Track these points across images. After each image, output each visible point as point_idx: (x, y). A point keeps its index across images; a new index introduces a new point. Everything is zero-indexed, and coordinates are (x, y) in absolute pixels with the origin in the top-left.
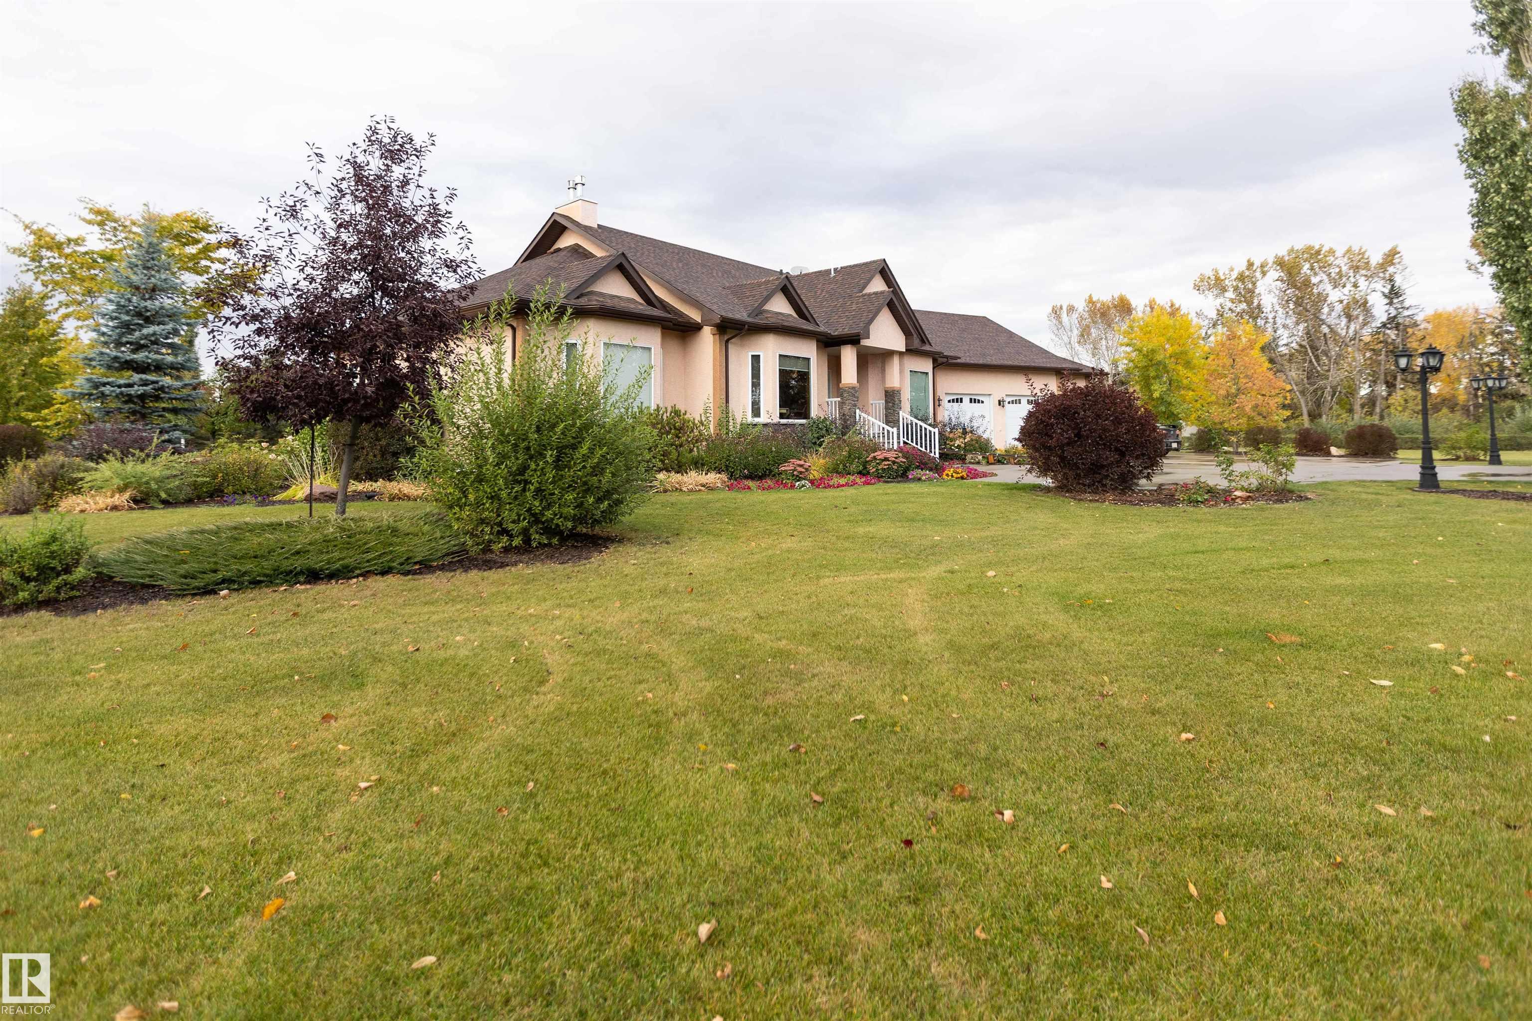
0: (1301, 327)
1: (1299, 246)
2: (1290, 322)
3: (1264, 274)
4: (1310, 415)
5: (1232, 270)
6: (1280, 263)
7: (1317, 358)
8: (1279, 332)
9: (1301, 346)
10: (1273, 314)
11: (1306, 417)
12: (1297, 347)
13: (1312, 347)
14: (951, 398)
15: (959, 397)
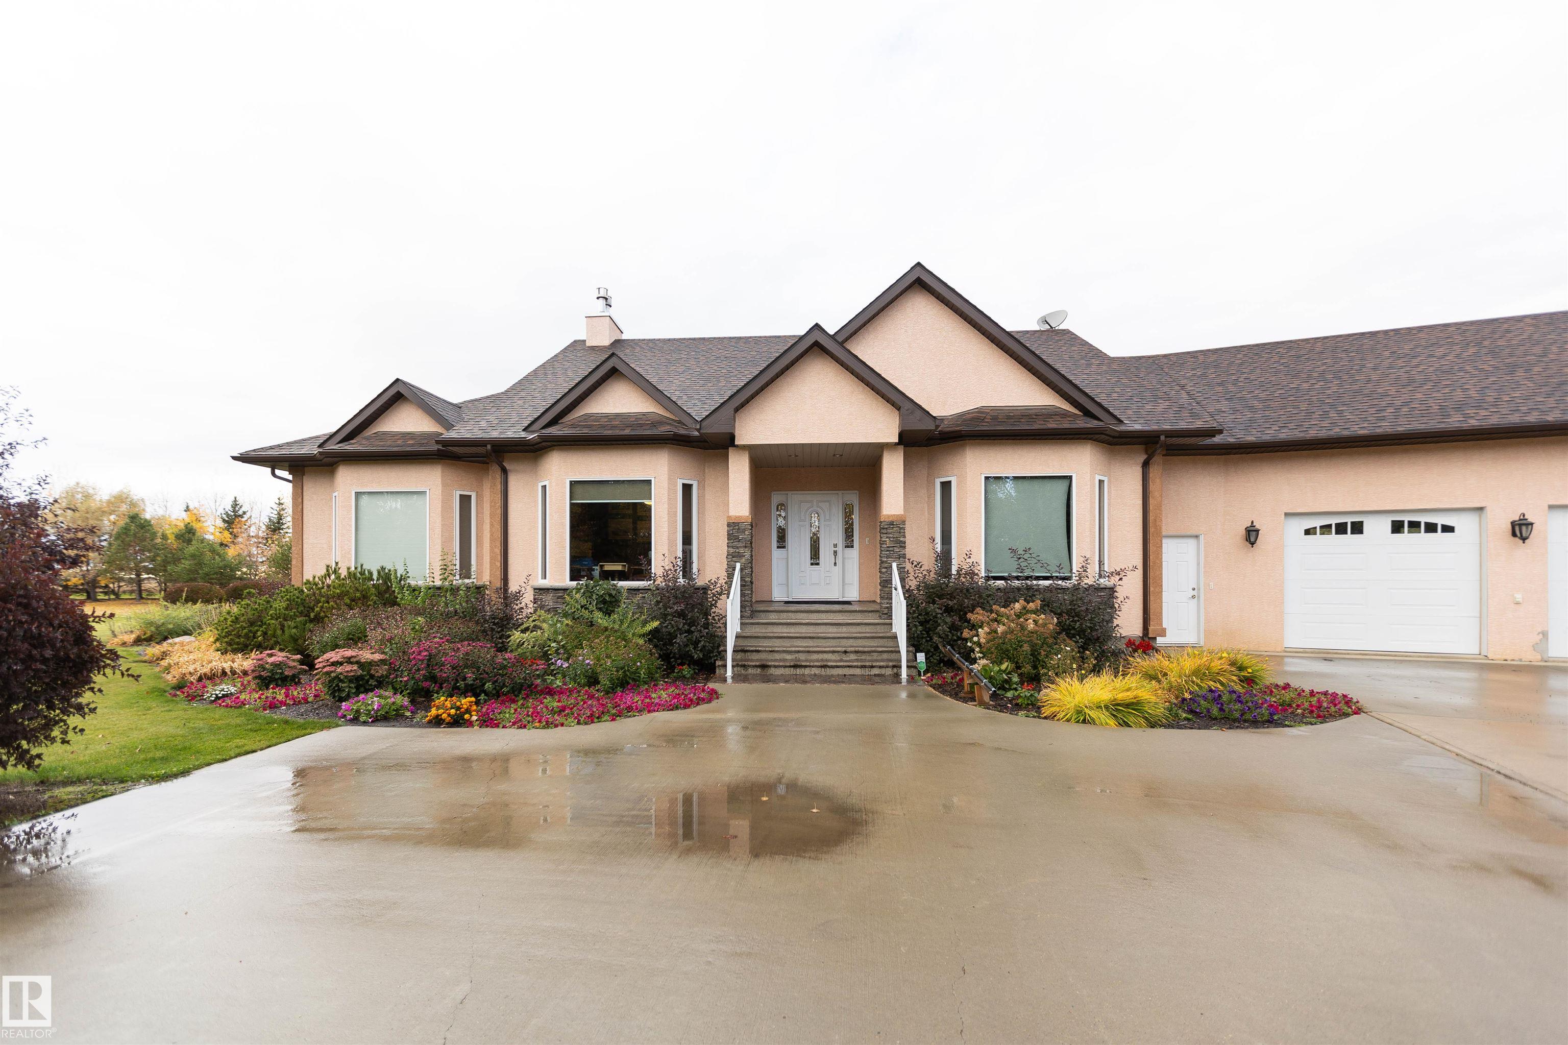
14: (1317, 523)
15: (1349, 520)
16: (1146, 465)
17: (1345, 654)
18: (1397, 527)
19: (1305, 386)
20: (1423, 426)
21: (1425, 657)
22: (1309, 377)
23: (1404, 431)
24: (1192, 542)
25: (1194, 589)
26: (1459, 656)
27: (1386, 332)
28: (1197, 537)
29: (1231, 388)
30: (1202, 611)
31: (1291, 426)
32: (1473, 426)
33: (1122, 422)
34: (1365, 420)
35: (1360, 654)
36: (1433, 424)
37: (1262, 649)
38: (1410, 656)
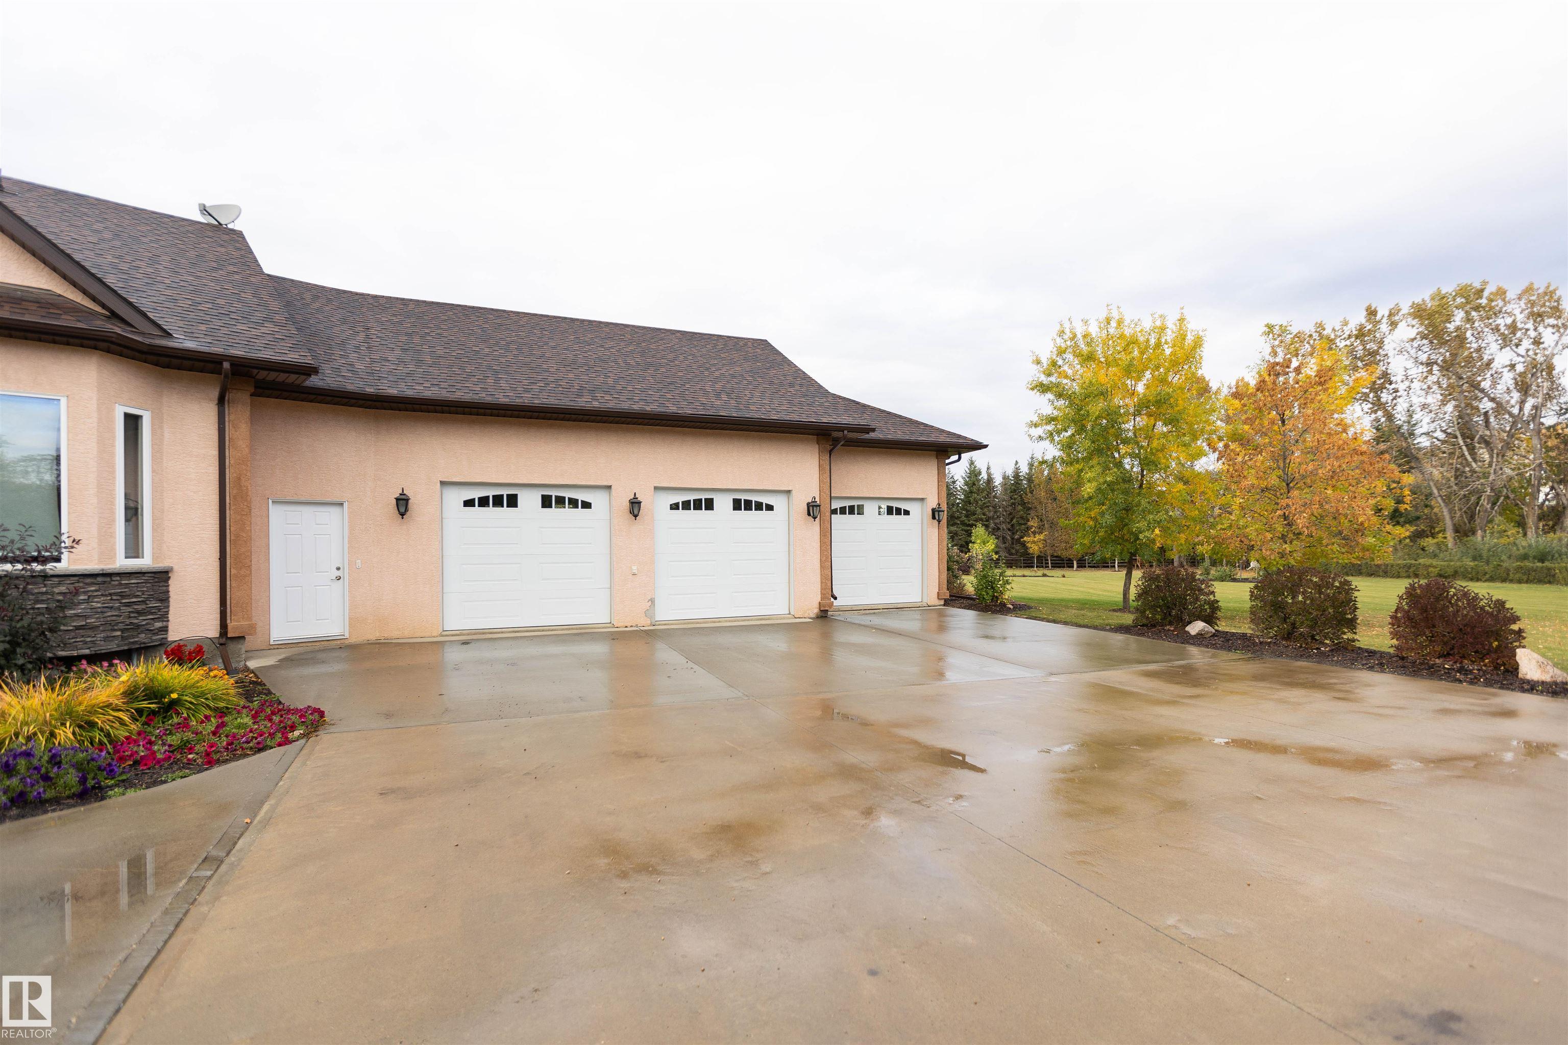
0: (1450, 407)
1: (1448, 288)
2: (1434, 399)
3: (1394, 325)
4: (1456, 530)
5: (1346, 323)
6: (1419, 312)
7: (1472, 449)
8: (1415, 417)
9: (1448, 434)
10: (1407, 383)
11: (1450, 534)
12: (1442, 436)
13: (1464, 436)
14: (476, 494)
15: (505, 492)
16: (221, 401)
17: (499, 633)
18: (546, 502)
19: (487, 350)
20: (557, 402)
21: (567, 629)
22: (497, 344)
23: (539, 404)
24: (335, 510)
25: (338, 569)
26: (591, 626)
27: (583, 321)
28: (342, 504)
29: (417, 339)
30: (347, 593)
31: (443, 385)
32: (594, 407)
33: (171, 335)
34: (514, 389)
35: (513, 632)
36: (566, 402)
37: (417, 635)
38: (555, 630)
